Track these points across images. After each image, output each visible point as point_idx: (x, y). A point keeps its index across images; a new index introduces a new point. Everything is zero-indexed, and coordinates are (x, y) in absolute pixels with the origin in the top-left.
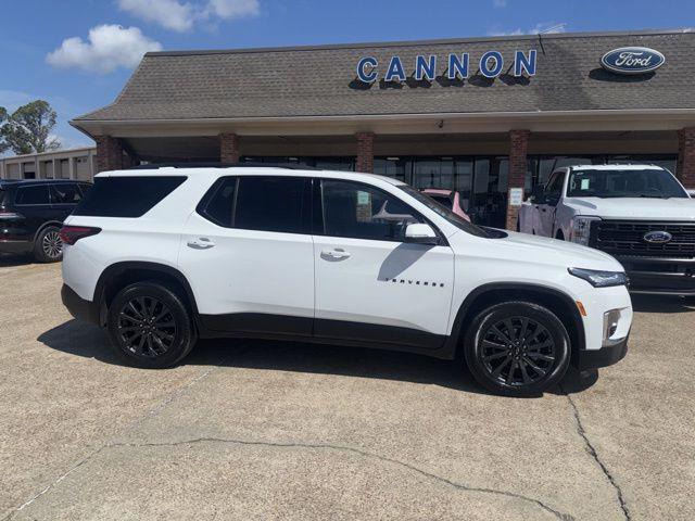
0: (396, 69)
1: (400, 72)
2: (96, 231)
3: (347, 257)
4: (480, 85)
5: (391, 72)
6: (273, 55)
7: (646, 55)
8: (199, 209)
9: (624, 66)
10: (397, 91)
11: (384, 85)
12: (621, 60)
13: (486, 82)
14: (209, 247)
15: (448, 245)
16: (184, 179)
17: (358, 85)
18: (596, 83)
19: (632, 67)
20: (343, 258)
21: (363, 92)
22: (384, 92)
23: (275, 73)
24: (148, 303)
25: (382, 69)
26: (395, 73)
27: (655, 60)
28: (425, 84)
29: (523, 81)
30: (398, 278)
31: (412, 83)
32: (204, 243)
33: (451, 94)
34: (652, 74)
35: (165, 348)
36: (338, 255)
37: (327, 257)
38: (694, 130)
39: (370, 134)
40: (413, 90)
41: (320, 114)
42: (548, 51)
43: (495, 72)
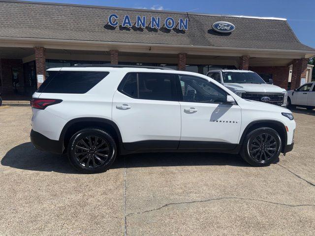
0: (127, 21)
1: (129, 23)
2: (59, 101)
3: (196, 111)
4: (165, 32)
5: (125, 23)
6: (61, 7)
7: (228, 25)
8: (119, 89)
9: (221, 29)
10: (128, 32)
11: (121, 28)
12: (220, 27)
13: (167, 31)
14: (128, 109)
15: (238, 105)
16: (107, 73)
17: (108, 27)
18: (210, 35)
19: (223, 30)
20: (194, 112)
21: (111, 31)
22: (121, 31)
23: (63, 17)
24: (93, 139)
25: (120, 21)
26: (127, 23)
27: (232, 28)
28: (141, 29)
29: (183, 32)
30: (219, 120)
31: (135, 28)
32: (125, 106)
33: (152, 35)
34: (229, 34)
35: (103, 162)
36: (192, 110)
37: (187, 112)
38: (246, 56)
39: (117, 51)
40: (135, 32)
41: (92, 40)
42: (191, 19)
43: (171, 27)
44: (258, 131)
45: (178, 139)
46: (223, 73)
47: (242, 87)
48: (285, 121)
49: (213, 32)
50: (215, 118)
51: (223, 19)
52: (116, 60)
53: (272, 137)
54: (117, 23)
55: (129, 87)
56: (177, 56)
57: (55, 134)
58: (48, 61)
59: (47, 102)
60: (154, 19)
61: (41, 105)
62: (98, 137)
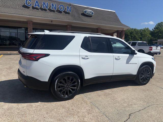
1: (38, 5)
4: (59, 13)
5: (36, 5)
7: (91, 12)
8: (82, 47)
9: (87, 14)
10: (38, 10)
11: (33, 8)
12: (87, 12)
13: (60, 12)
16: (74, 37)
18: (82, 16)
19: (89, 14)
21: (27, 9)
22: (33, 10)
25: (33, 3)
26: (37, 5)
27: (93, 13)
28: (45, 10)
29: (68, 13)
30: (129, 63)
32: (86, 57)
33: (52, 14)
36: (118, 58)
37: (116, 59)
38: (100, 28)
39: (32, 22)
40: (42, 11)
41: (16, 13)
42: (72, 7)
45: (111, 75)
49: (83, 14)
51: (88, 8)
52: (31, 27)
54: (31, 5)
60: (53, 5)
62: (71, 77)
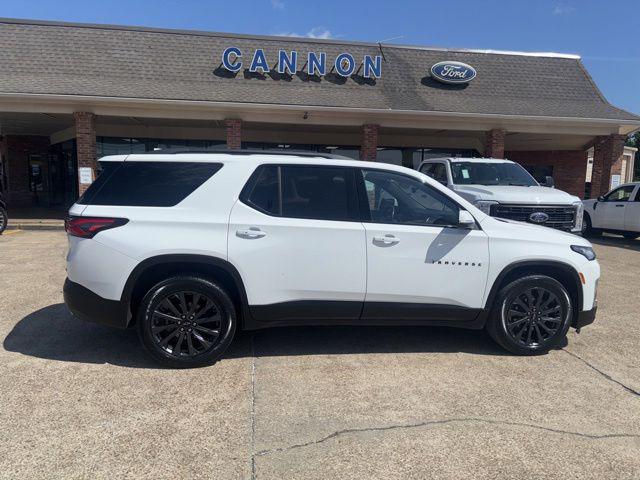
0: (259, 61)
1: (264, 64)
3: (397, 242)
4: (336, 82)
5: (255, 64)
6: (128, 33)
7: (462, 69)
8: (243, 197)
9: (447, 77)
10: (261, 82)
11: (248, 75)
12: (445, 72)
13: (340, 80)
14: (259, 237)
15: (480, 229)
16: (219, 166)
17: (221, 73)
18: (427, 89)
19: (453, 78)
20: (393, 243)
21: (228, 80)
22: (248, 81)
23: (132, 52)
24: (189, 299)
25: (246, 60)
26: (259, 65)
27: (470, 74)
28: (287, 77)
29: (371, 82)
30: (443, 260)
31: (275, 76)
32: (254, 232)
33: (310, 88)
34: (467, 84)
35: (208, 344)
36: (388, 240)
37: (379, 243)
38: (499, 130)
39: (239, 121)
40: (276, 82)
41: (189, 98)
42: (388, 57)
43: (348, 72)
44: (524, 282)
45: (361, 299)
46: (452, 164)
47: (491, 194)
48: (578, 262)
49: (431, 81)
50: (434, 255)
51: (451, 56)
52: (238, 139)
53: (551, 294)
54: (239, 65)
55: (262, 193)
56: (359, 130)
57: (113, 288)
58: (101, 139)
59: (98, 224)
60: (313, 57)
61: (86, 229)
62: (199, 295)
